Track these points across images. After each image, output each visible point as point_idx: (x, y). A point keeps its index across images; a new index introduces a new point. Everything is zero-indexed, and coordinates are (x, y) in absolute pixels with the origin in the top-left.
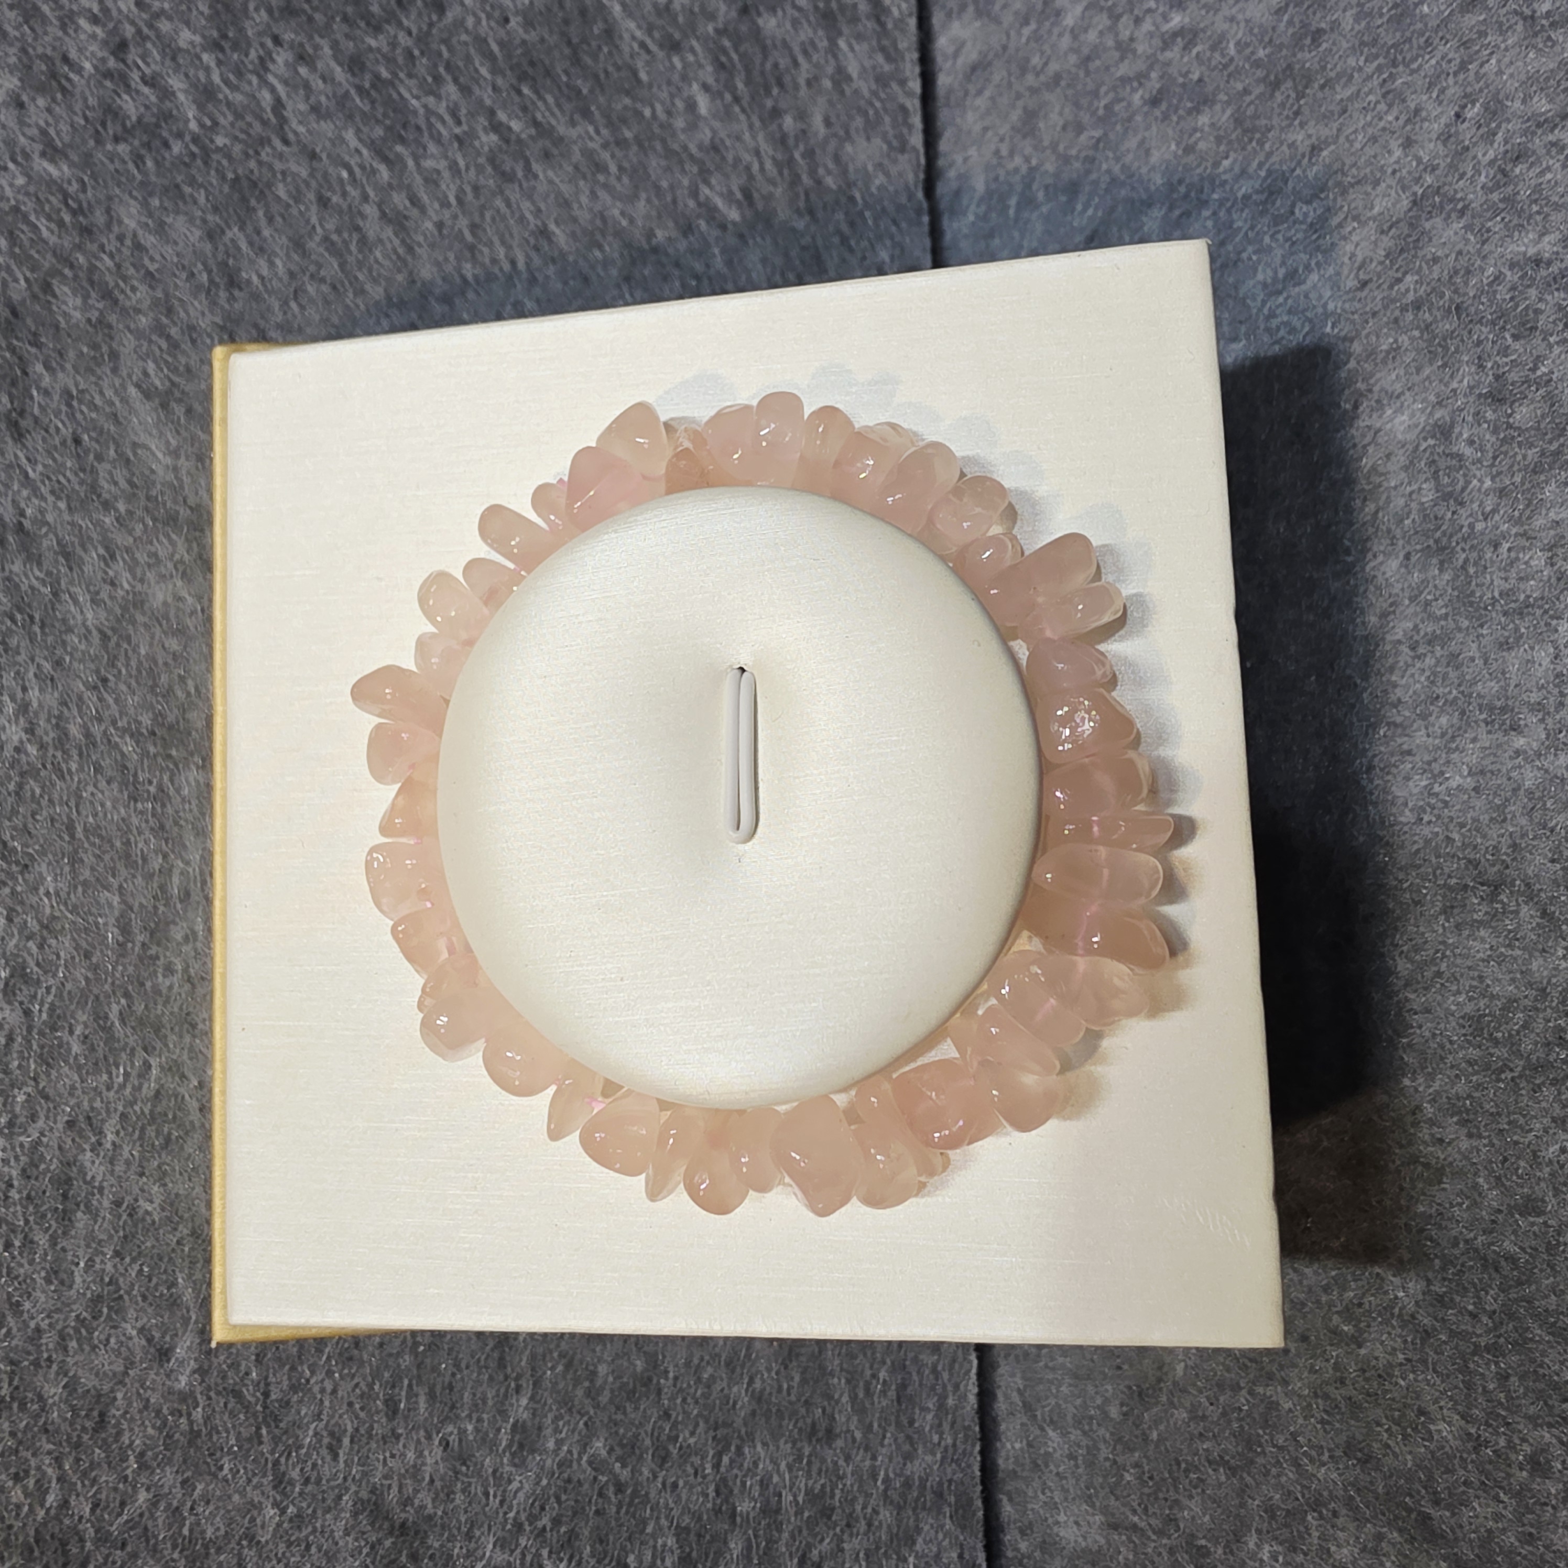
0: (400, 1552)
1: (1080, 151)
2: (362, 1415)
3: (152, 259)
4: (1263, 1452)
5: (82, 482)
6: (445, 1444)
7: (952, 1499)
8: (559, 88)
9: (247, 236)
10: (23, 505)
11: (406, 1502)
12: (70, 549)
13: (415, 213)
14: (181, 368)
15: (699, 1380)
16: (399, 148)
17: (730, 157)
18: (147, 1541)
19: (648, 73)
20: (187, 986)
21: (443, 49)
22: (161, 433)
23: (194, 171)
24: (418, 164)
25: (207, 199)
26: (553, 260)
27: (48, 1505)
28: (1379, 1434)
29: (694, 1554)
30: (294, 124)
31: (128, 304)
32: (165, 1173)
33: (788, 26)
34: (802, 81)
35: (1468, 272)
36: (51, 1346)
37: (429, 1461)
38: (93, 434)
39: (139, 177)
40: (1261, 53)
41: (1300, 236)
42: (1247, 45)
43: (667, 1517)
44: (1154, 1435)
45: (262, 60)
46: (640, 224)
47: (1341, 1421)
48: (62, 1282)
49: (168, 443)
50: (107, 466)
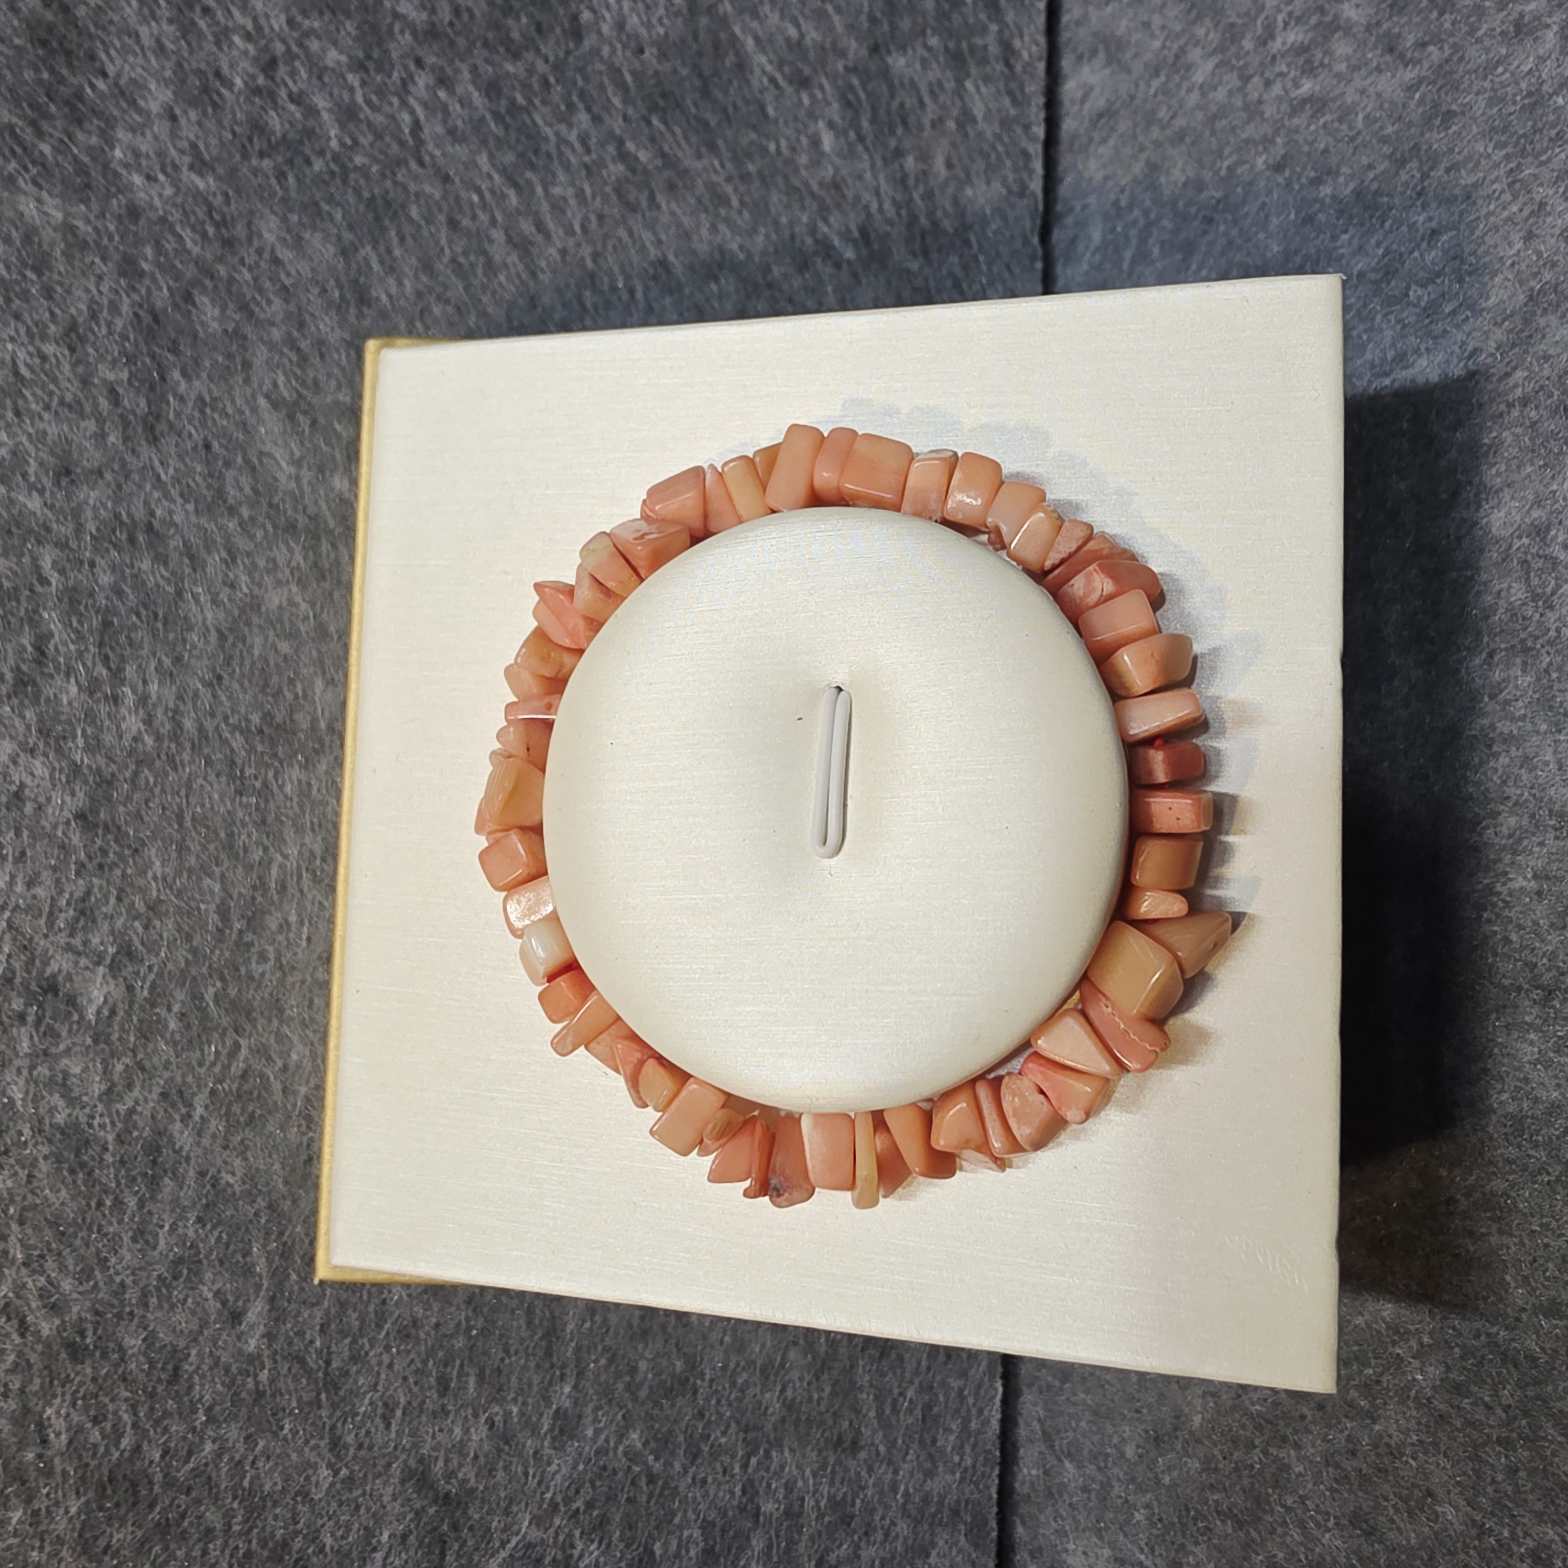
0: (443, 1520)
1: (1199, 211)
2: (416, 1389)
3: (288, 274)
4: (1272, 1512)
5: (209, 487)
6: (491, 1423)
7: (969, 1519)
8: (688, 121)
9: (379, 255)
10: (153, 506)
11: (449, 1475)
12: (194, 551)
13: (540, 238)
14: (309, 382)
15: (733, 1384)
16: (529, 175)
17: (850, 194)
18: (210, 1489)
19: (776, 109)
20: (279, 974)
21: (579, 77)
22: (286, 444)
23: (333, 190)
24: (546, 190)
25: (344, 217)
26: (671, 292)
27: (122, 1447)
28: (1386, 1508)
29: (717, 1548)
30: (430, 147)
31: (262, 316)
32: (247, 1148)
33: (918, 66)
34: (927, 122)
36: (134, 1301)
37: (474, 1437)
38: (224, 442)
39: (280, 193)
40: (1390, 130)
41: (1413, 319)
42: (1376, 120)
43: (694, 1511)
44: (1167, 1480)
45: (404, 82)
46: (757, 259)
47: (1350, 1491)
48: (147, 1242)
49: (292, 453)
50: (234, 472)
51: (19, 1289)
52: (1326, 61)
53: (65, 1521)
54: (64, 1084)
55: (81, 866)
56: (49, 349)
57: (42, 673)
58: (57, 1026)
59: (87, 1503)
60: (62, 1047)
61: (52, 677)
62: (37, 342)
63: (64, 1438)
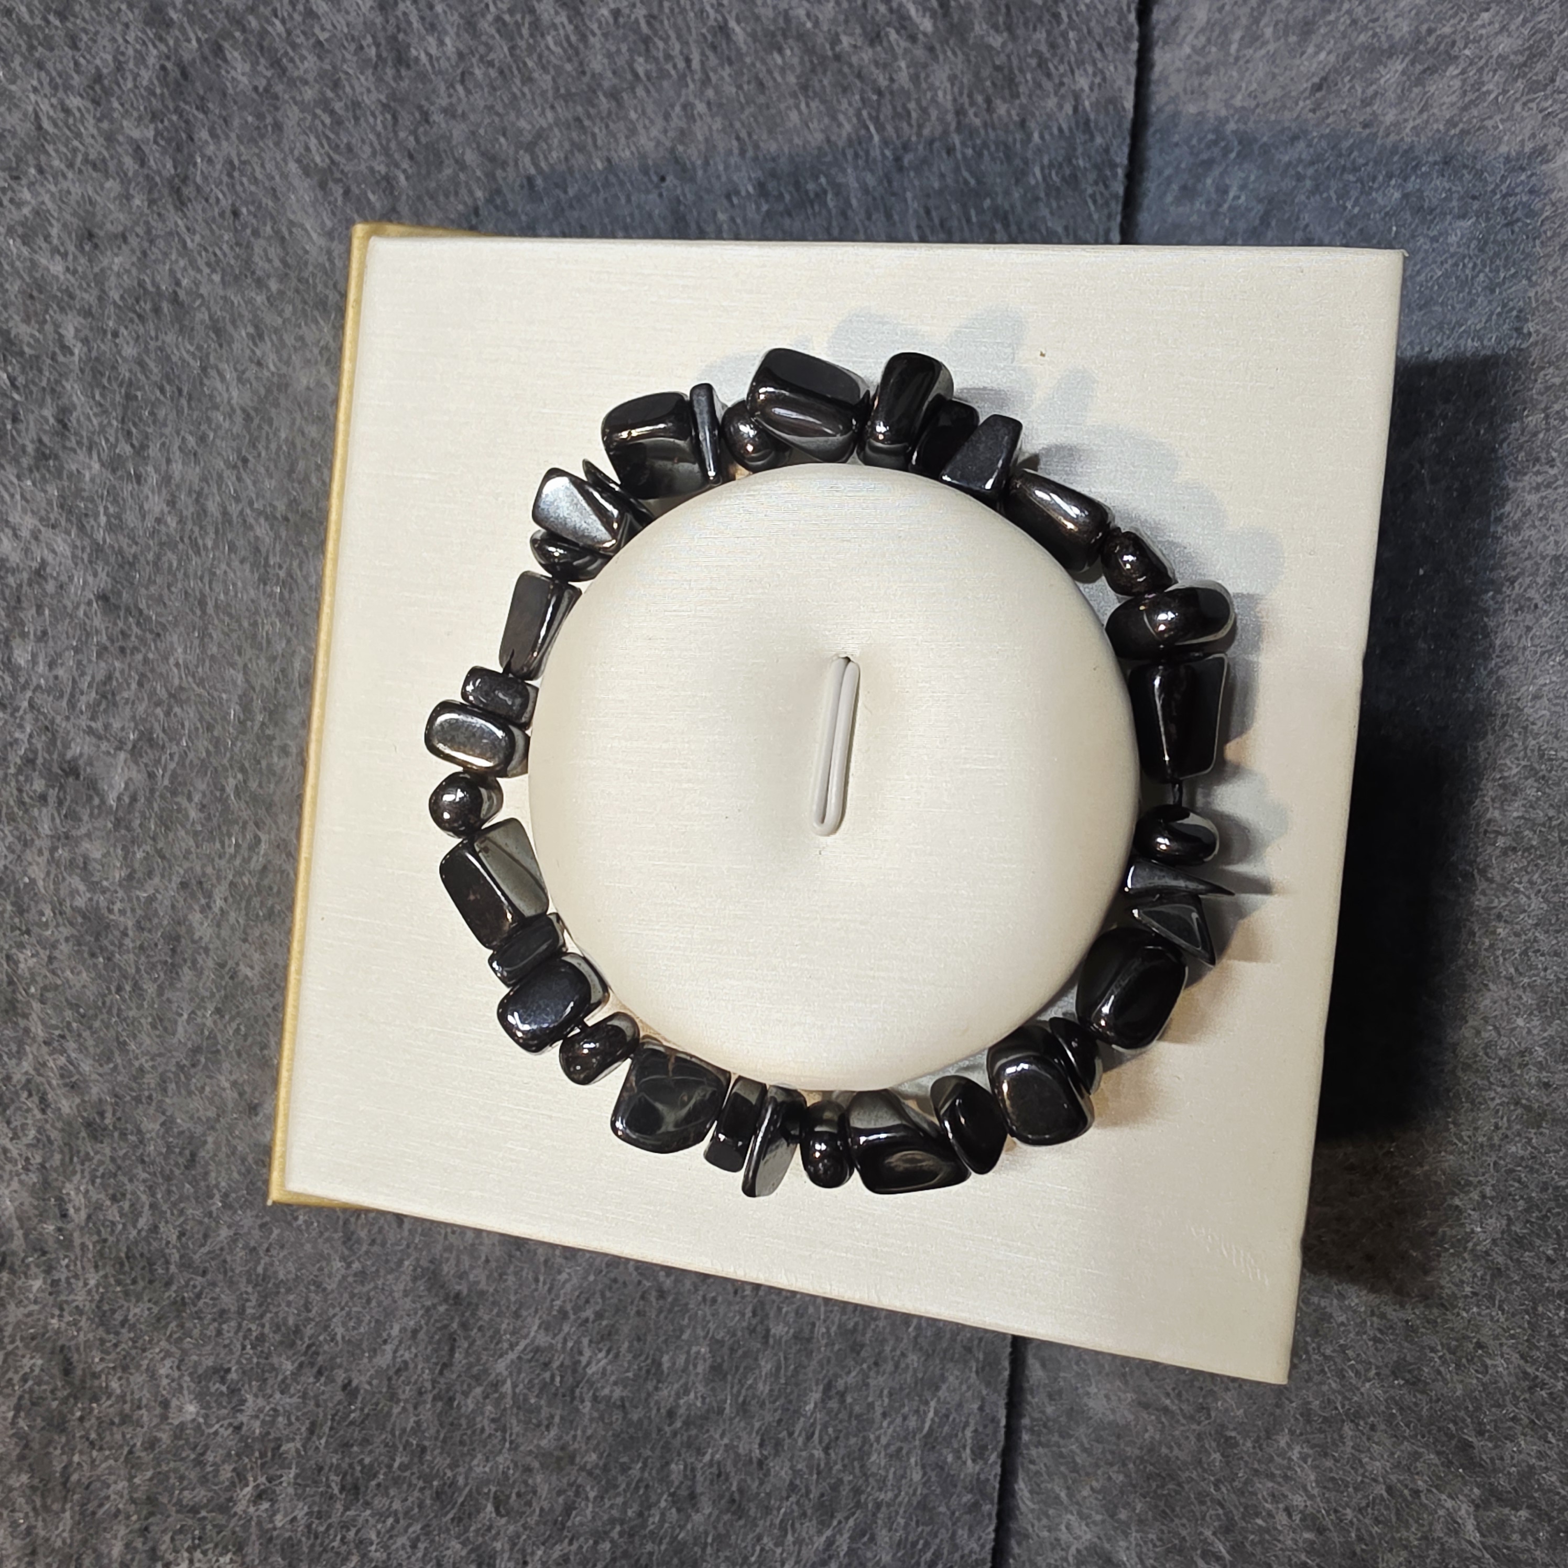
0: (452, 1318)
3: (323, 29)
5: (237, 257)
9: (419, 10)
10: (179, 276)
11: (461, 1276)
12: (221, 325)
14: (343, 147)
18: (225, 1273)
22: (318, 215)
26: (730, 61)
27: (139, 1226)
29: (725, 1365)
31: (296, 74)
32: (265, 943)
36: (152, 1086)
38: (252, 209)
43: (703, 1328)
46: (825, 28)
48: (165, 1029)
49: (323, 222)
50: (262, 242)
51: (40, 1066)
53: (83, 1292)
54: (85, 867)
55: (102, 651)
56: (74, 102)
57: (64, 447)
58: (78, 809)
59: (105, 1276)
60: (83, 831)
61: (75, 451)
62: (61, 94)
63: (83, 1214)
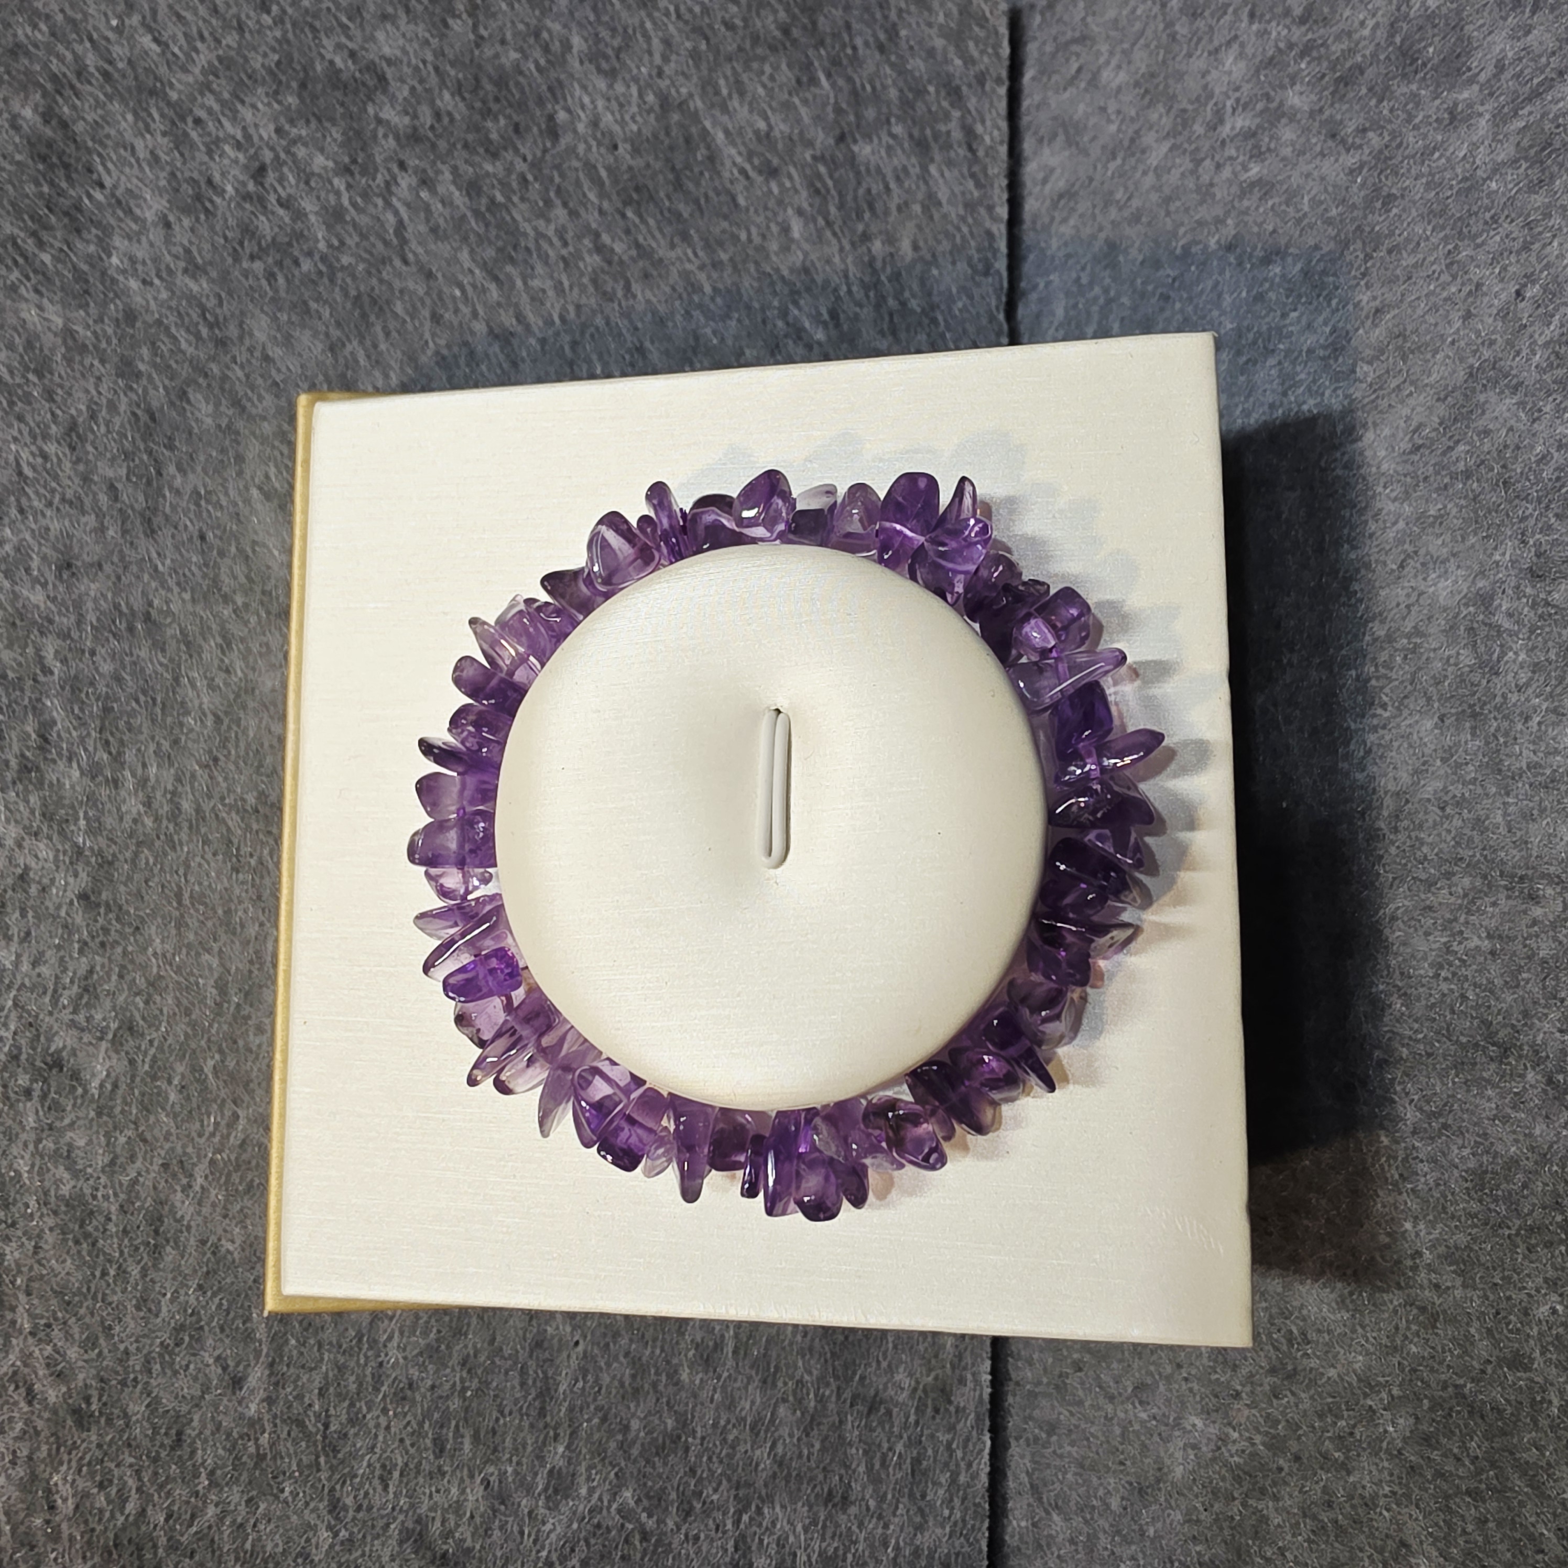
1: (1156, 288)
2: (412, 1451)
3: (279, 370)
5: (205, 576)
6: (487, 1484)
8: (662, 213)
9: (366, 350)
10: (151, 596)
11: (447, 1535)
12: (191, 638)
13: (520, 330)
15: (724, 1440)
16: (509, 268)
17: (819, 278)
18: (213, 1552)
19: (747, 198)
21: (556, 174)
22: (278, 533)
23: (321, 289)
24: (525, 283)
25: (331, 315)
27: (127, 1512)
30: (414, 245)
31: (254, 411)
32: (245, 1217)
33: (883, 153)
34: (893, 207)
35: (1518, 448)
36: (138, 1368)
37: (470, 1497)
38: (217, 532)
39: (270, 294)
40: (1334, 212)
42: (1321, 203)
44: (1151, 1532)
45: (387, 184)
46: (730, 342)
47: (1326, 1542)
48: (150, 1310)
49: (283, 542)
50: (228, 561)
51: (26, 1358)
52: (1272, 146)
54: (68, 1157)
55: (84, 944)
56: (51, 448)
57: (45, 759)
58: (62, 1100)
60: (67, 1121)
61: (54, 762)
62: (39, 442)
63: (71, 1503)
